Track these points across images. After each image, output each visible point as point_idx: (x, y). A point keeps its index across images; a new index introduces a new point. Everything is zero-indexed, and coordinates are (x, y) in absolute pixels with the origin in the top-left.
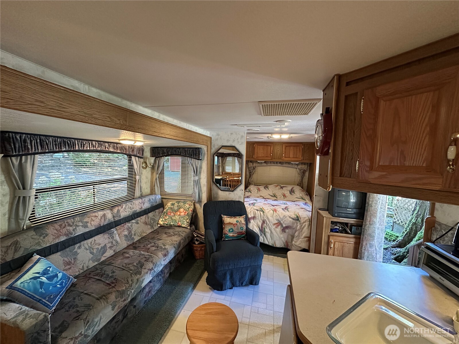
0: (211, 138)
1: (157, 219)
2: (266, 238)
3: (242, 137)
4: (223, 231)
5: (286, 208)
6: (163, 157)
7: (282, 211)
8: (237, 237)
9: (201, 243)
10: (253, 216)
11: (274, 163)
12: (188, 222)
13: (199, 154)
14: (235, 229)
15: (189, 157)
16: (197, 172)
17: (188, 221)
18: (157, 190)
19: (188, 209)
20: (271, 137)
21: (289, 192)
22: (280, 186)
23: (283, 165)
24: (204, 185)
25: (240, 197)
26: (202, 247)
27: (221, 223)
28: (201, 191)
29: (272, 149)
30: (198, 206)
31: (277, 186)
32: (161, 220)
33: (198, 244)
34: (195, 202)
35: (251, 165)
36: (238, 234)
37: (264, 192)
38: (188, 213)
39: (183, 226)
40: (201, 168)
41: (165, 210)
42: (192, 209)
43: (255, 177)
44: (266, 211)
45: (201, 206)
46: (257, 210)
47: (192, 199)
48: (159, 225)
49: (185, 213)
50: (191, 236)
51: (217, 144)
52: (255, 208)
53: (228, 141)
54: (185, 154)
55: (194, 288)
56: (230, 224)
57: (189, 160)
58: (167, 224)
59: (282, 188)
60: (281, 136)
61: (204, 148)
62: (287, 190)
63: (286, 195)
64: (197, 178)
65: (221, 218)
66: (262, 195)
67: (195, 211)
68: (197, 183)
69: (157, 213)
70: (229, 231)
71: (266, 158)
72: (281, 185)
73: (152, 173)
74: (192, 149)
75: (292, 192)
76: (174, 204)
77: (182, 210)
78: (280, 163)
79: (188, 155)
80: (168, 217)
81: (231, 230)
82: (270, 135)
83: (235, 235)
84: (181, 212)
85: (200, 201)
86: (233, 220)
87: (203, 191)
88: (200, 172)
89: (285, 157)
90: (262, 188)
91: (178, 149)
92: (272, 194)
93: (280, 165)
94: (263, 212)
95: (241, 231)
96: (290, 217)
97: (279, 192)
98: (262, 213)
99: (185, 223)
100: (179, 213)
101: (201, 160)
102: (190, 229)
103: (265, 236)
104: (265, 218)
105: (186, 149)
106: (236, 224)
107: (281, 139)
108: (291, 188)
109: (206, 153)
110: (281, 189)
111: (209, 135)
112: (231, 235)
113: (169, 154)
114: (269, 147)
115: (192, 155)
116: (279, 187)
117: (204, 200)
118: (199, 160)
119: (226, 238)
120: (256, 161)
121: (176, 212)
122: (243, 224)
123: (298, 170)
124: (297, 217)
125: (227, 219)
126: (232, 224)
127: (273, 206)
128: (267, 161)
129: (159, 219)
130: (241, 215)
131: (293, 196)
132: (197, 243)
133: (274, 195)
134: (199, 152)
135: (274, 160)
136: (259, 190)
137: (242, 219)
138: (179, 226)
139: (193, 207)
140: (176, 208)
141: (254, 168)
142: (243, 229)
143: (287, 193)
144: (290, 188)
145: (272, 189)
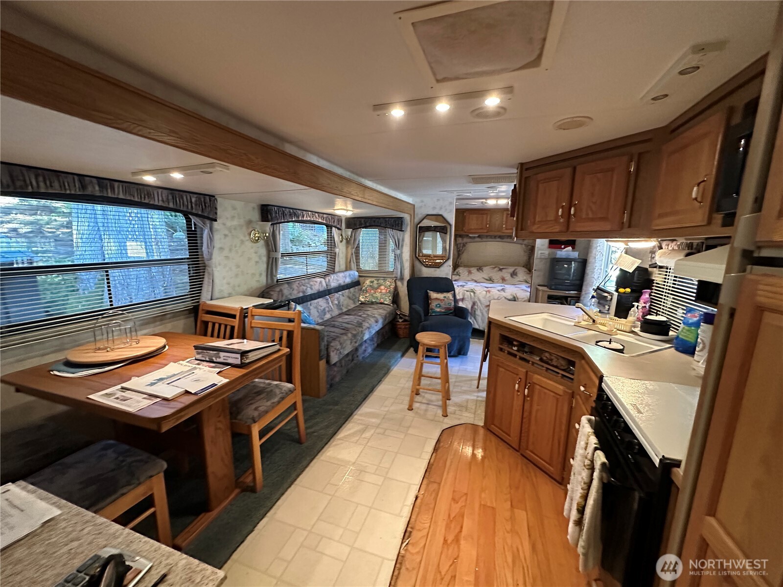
0: (414, 206)
1: (357, 296)
2: (476, 322)
3: (451, 203)
4: (429, 306)
5: (503, 290)
6: (359, 229)
7: (497, 292)
8: (444, 312)
9: (405, 321)
10: (461, 297)
11: (492, 238)
12: (390, 300)
13: (402, 224)
14: (442, 304)
15: (390, 228)
16: (398, 245)
17: (390, 298)
18: (353, 266)
19: (390, 286)
20: (486, 203)
21: (509, 275)
22: (499, 268)
23: (504, 240)
24: (407, 260)
25: (447, 274)
26: (407, 325)
27: (427, 298)
28: (403, 267)
29: (488, 219)
30: (399, 283)
31: (495, 268)
32: (362, 297)
33: (402, 322)
34: (396, 280)
35: (460, 240)
36: (446, 310)
37: (477, 275)
38: (389, 291)
39: (386, 303)
40: (403, 240)
41: (364, 288)
42: (393, 287)
43: (465, 257)
44: (478, 292)
45: (403, 284)
46: (467, 291)
47: (394, 276)
48: (360, 302)
49: (387, 290)
50: (394, 313)
51: (421, 212)
52: (464, 289)
53: (434, 208)
54: (386, 225)
55: (403, 356)
56: (437, 299)
57: (390, 231)
58: (368, 301)
59: (501, 270)
60: (497, 202)
61: (407, 217)
62: (507, 272)
63: (506, 278)
64: (398, 252)
65: (427, 293)
66: (474, 279)
67: (396, 288)
68: (398, 258)
69: (357, 290)
70: (436, 306)
71: (480, 231)
72: (499, 266)
73: (347, 247)
74: (394, 219)
75: (514, 274)
76: (373, 281)
77: (382, 287)
78: (500, 237)
79: (389, 227)
80: (368, 295)
81: (438, 306)
82: (484, 200)
83: (443, 310)
84: (381, 290)
85: (402, 279)
86: (440, 296)
87: (405, 268)
88: (402, 246)
89: (507, 229)
90: (474, 270)
91: (378, 220)
92: (487, 278)
93: (499, 240)
94: (474, 293)
95: (449, 307)
96: (505, 298)
97: (496, 275)
98: (472, 294)
99: (388, 300)
100: (379, 291)
101: (403, 231)
102: (393, 307)
103: (475, 319)
104: (476, 300)
105: (387, 219)
106: (444, 300)
107: (497, 205)
108: (513, 270)
109: (409, 223)
110: (500, 272)
111: (411, 203)
112: (438, 310)
113: (368, 225)
114: (485, 216)
115: (393, 226)
116: (497, 269)
117: (407, 276)
118: (401, 231)
119: (433, 313)
120: (468, 236)
121: (376, 289)
122: (451, 300)
123: (523, 246)
124: (514, 297)
125: (433, 295)
126: (439, 299)
127: (487, 288)
128: (483, 235)
129: (359, 296)
130: (448, 292)
131: (515, 279)
132: (400, 321)
133: (490, 279)
134: (402, 222)
135: (491, 233)
136: (470, 272)
137: (450, 295)
138: (381, 303)
139: (394, 285)
140: (376, 286)
141: (464, 245)
142: (450, 305)
143: (507, 276)
144: (511, 270)
145: (487, 272)
